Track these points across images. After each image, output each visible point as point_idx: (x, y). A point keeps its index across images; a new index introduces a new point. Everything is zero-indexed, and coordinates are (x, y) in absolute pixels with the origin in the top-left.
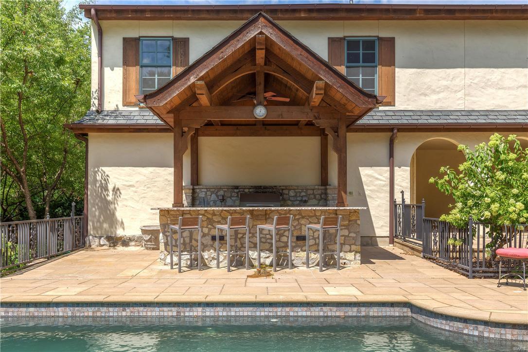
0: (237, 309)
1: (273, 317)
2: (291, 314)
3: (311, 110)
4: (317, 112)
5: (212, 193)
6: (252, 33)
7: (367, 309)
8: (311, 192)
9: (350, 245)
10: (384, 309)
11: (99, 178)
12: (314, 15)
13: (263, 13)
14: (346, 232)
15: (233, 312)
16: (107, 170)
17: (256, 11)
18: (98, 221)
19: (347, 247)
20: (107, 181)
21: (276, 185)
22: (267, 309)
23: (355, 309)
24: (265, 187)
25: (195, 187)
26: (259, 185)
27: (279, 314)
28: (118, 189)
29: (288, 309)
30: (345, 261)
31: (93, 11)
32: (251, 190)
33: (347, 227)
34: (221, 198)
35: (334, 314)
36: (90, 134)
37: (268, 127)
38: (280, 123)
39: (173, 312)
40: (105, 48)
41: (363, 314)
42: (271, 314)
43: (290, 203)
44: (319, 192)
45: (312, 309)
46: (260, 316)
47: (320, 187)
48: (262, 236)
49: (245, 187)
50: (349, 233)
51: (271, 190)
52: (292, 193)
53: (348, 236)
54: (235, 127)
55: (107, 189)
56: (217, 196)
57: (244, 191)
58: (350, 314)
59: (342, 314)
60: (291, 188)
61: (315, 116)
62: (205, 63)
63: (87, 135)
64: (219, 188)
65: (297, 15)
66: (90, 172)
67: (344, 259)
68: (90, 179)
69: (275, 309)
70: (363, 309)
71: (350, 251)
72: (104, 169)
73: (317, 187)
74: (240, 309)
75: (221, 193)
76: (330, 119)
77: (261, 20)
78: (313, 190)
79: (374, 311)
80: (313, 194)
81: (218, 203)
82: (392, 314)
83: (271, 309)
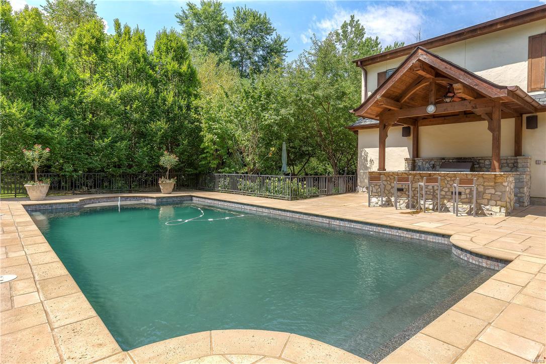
0: (354, 224)
1: (372, 231)
2: (381, 231)
3: (470, 103)
4: (475, 104)
5: (427, 162)
6: (414, 61)
7: (426, 236)
8: (505, 161)
9: (496, 201)
10: (437, 238)
11: (363, 154)
12: (510, 23)
13: (419, 47)
14: (493, 191)
15: (353, 225)
16: (367, 150)
17: (415, 47)
18: (362, 178)
19: (493, 202)
20: (367, 156)
21: (473, 156)
22: (368, 226)
23: (418, 235)
24: (466, 159)
25: (415, 159)
26: (460, 156)
27: (374, 230)
28: (373, 160)
29: (379, 228)
30: (492, 212)
31: (359, 63)
32: (454, 161)
33: (494, 187)
34: (432, 166)
35: (405, 235)
36: (359, 130)
37: (468, 115)
38: (443, 115)
39: (326, 221)
40: (368, 81)
41: (423, 238)
42: (370, 230)
43: (484, 169)
44: (513, 161)
45: (392, 230)
46: (365, 230)
47: (512, 158)
48: (427, 190)
49: (449, 159)
50: (495, 192)
51: (470, 161)
52: (487, 162)
53: (494, 194)
54: (443, 118)
55: (367, 161)
56: (430, 165)
57: (448, 161)
58: (415, 237)
59: (410, 236)
60: (486, 158)
61: (472, 107)
62: (385, 86)
63: (357, 131)
64: (432, 159)
65: (494, 28)
66: (359, 152)
67: (490, 211)
68: (359, 155)
69: (373, 227)
70: (423, 235)
71: (496, 205)
72: (365, 149)
73: (509, 158)
74: (356, 224)
75: (433, 162)
76: (486, 107)
77: (420, 51)
78: (507, 160)
79: (430, 238)
80: (507, 163)
81: (430, 168)
82: (443, 242)
83: (370, 227)
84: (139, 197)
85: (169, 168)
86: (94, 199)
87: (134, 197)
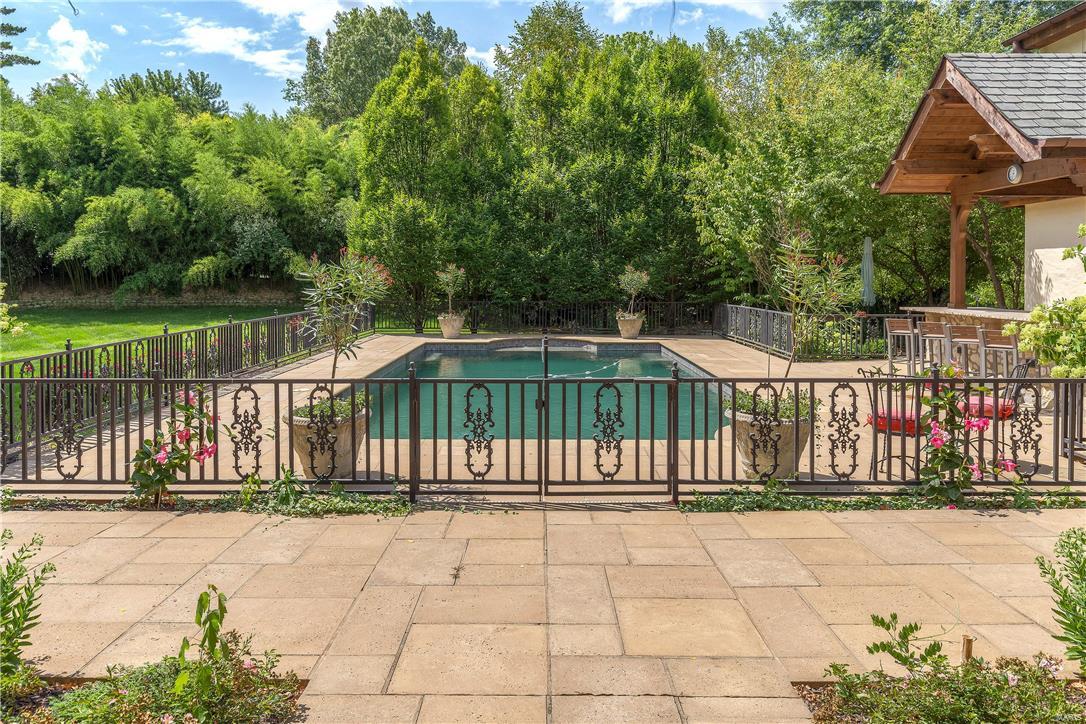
16: (1041, 253)
20: (1040, 268)
55: (1040, 281)
66: (1027, 258)
68: (1026, 266)
72: (1037, 251)
77: (946, 64)
84: (581, 341)
85: (634, 294)
86: (519, 340)
87: (574, 340)
